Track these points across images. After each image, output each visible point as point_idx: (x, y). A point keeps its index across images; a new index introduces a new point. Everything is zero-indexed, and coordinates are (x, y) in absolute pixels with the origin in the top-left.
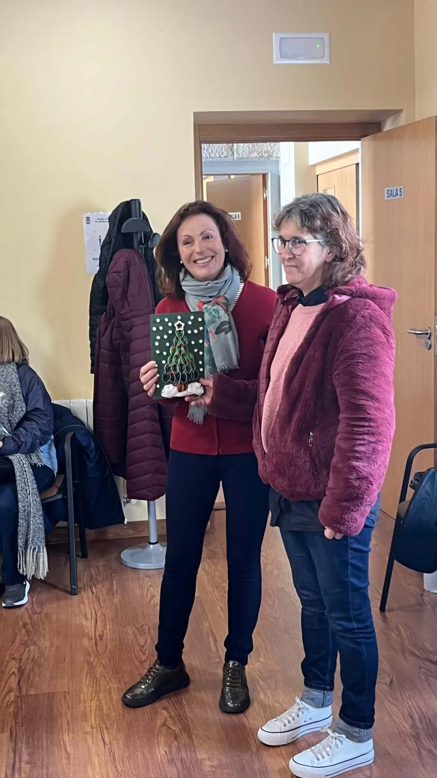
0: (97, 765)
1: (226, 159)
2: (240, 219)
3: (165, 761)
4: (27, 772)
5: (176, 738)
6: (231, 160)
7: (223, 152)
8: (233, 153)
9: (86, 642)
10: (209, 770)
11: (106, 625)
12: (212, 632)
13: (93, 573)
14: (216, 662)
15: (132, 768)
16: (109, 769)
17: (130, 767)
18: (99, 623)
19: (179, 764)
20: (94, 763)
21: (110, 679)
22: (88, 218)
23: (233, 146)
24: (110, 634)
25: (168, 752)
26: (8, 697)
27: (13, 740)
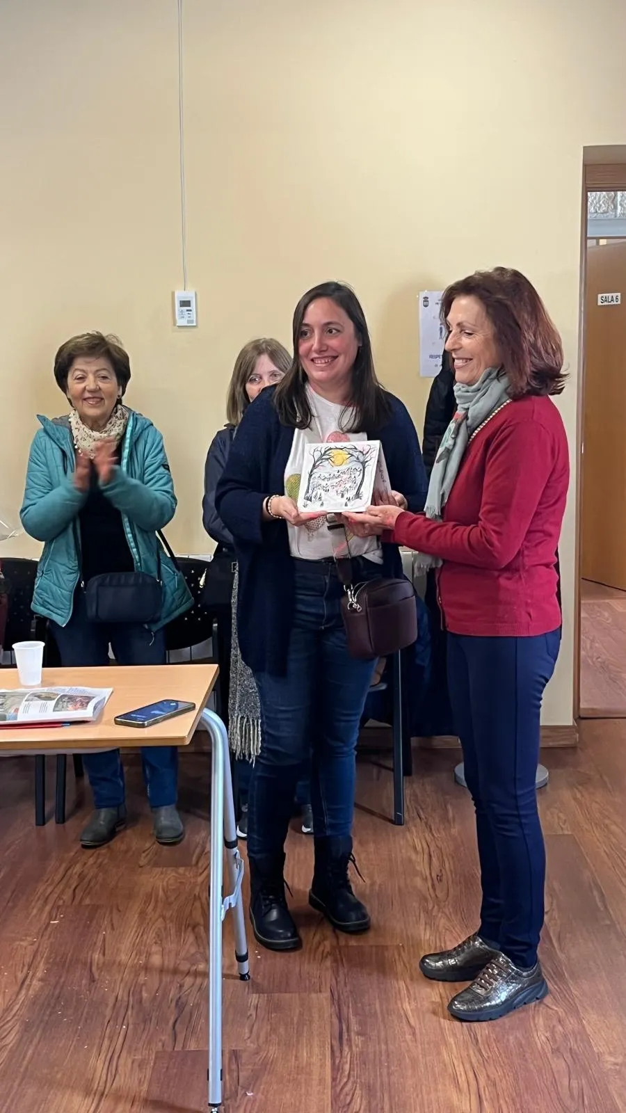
0: (454, 1046)
1: (605, 215)
2: (619, 302)
3: (548, 1049)
4: (360, 1046)
5: (560, 1021)
6: (613, 217)
7: (601, 205)
8: (615, 208)
9: (418, 882)
10: (611, 1069)
11: (443, 861)
12: (596, 885)
13: (418, 791)
14: (607, 925)
15: (503, 1055)
16: (471, 1052)
17: (500, 1054)
18: (434, 860)
19: (567, 1055)
20: (450, 1044)
21: (459, 935)
22: (426, 299)
23: (616, 195)
24: (452, 876)
25: (550, 1038)
26: (322, 945)
27: (335, 1002)
